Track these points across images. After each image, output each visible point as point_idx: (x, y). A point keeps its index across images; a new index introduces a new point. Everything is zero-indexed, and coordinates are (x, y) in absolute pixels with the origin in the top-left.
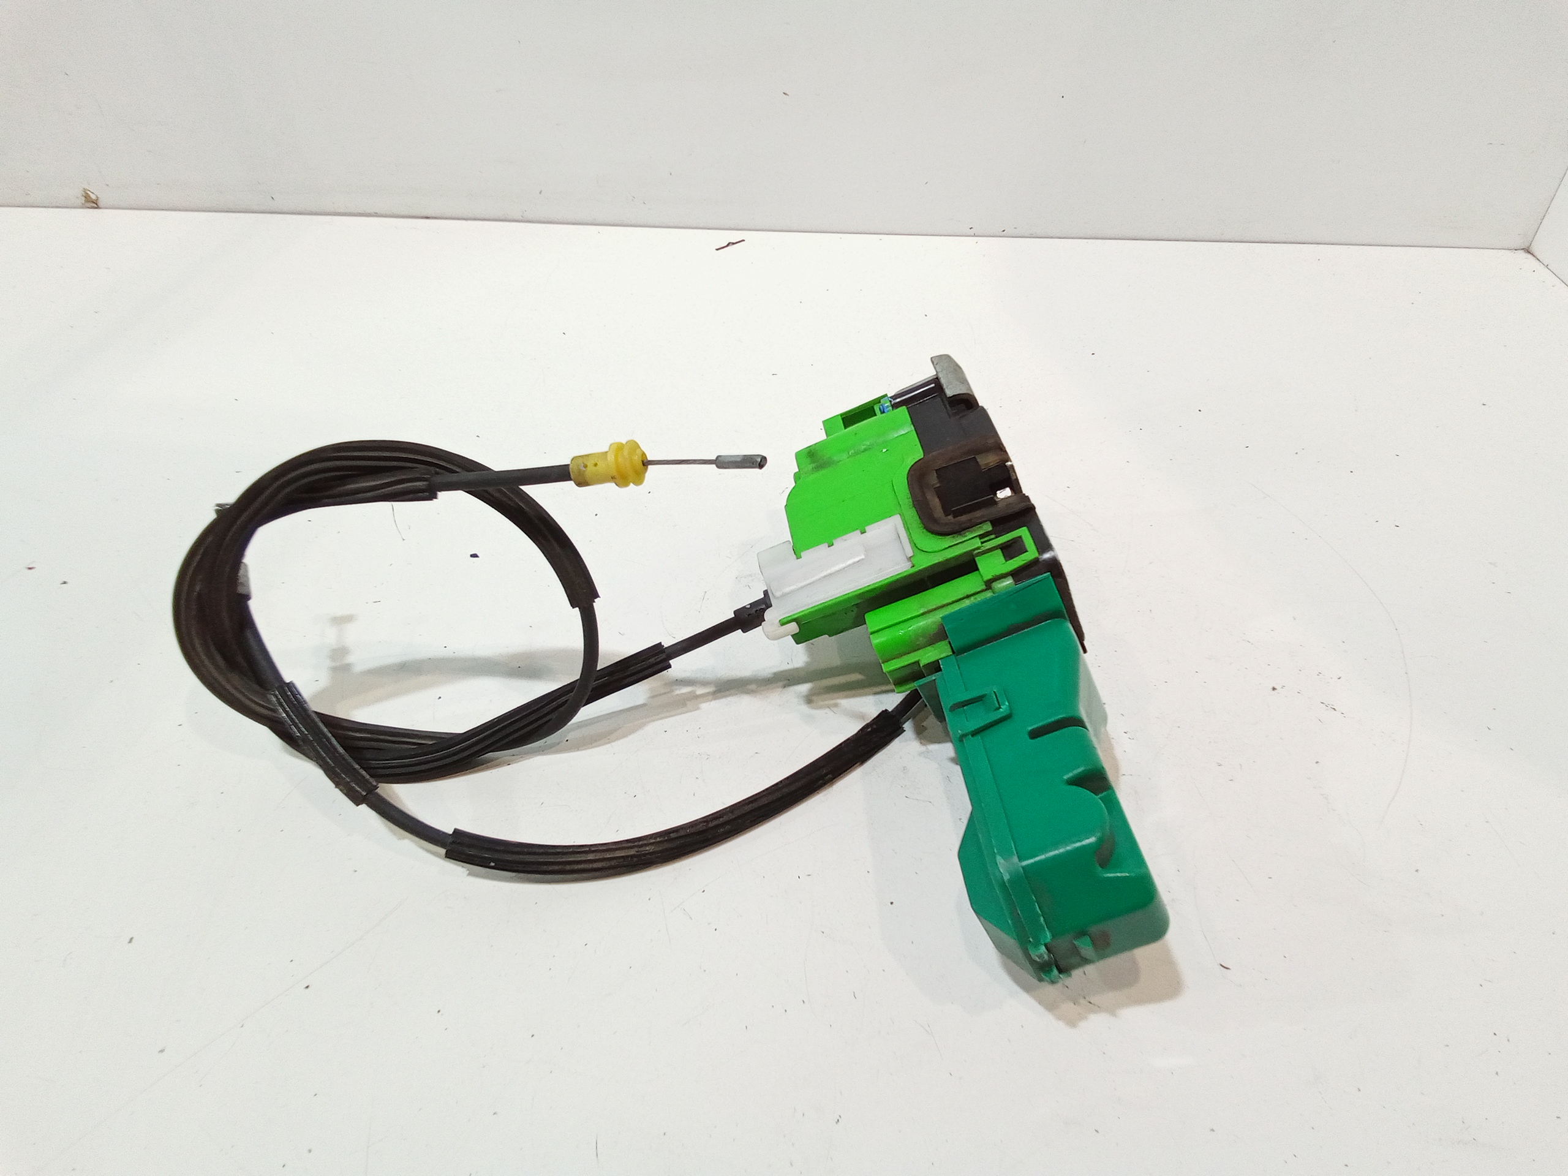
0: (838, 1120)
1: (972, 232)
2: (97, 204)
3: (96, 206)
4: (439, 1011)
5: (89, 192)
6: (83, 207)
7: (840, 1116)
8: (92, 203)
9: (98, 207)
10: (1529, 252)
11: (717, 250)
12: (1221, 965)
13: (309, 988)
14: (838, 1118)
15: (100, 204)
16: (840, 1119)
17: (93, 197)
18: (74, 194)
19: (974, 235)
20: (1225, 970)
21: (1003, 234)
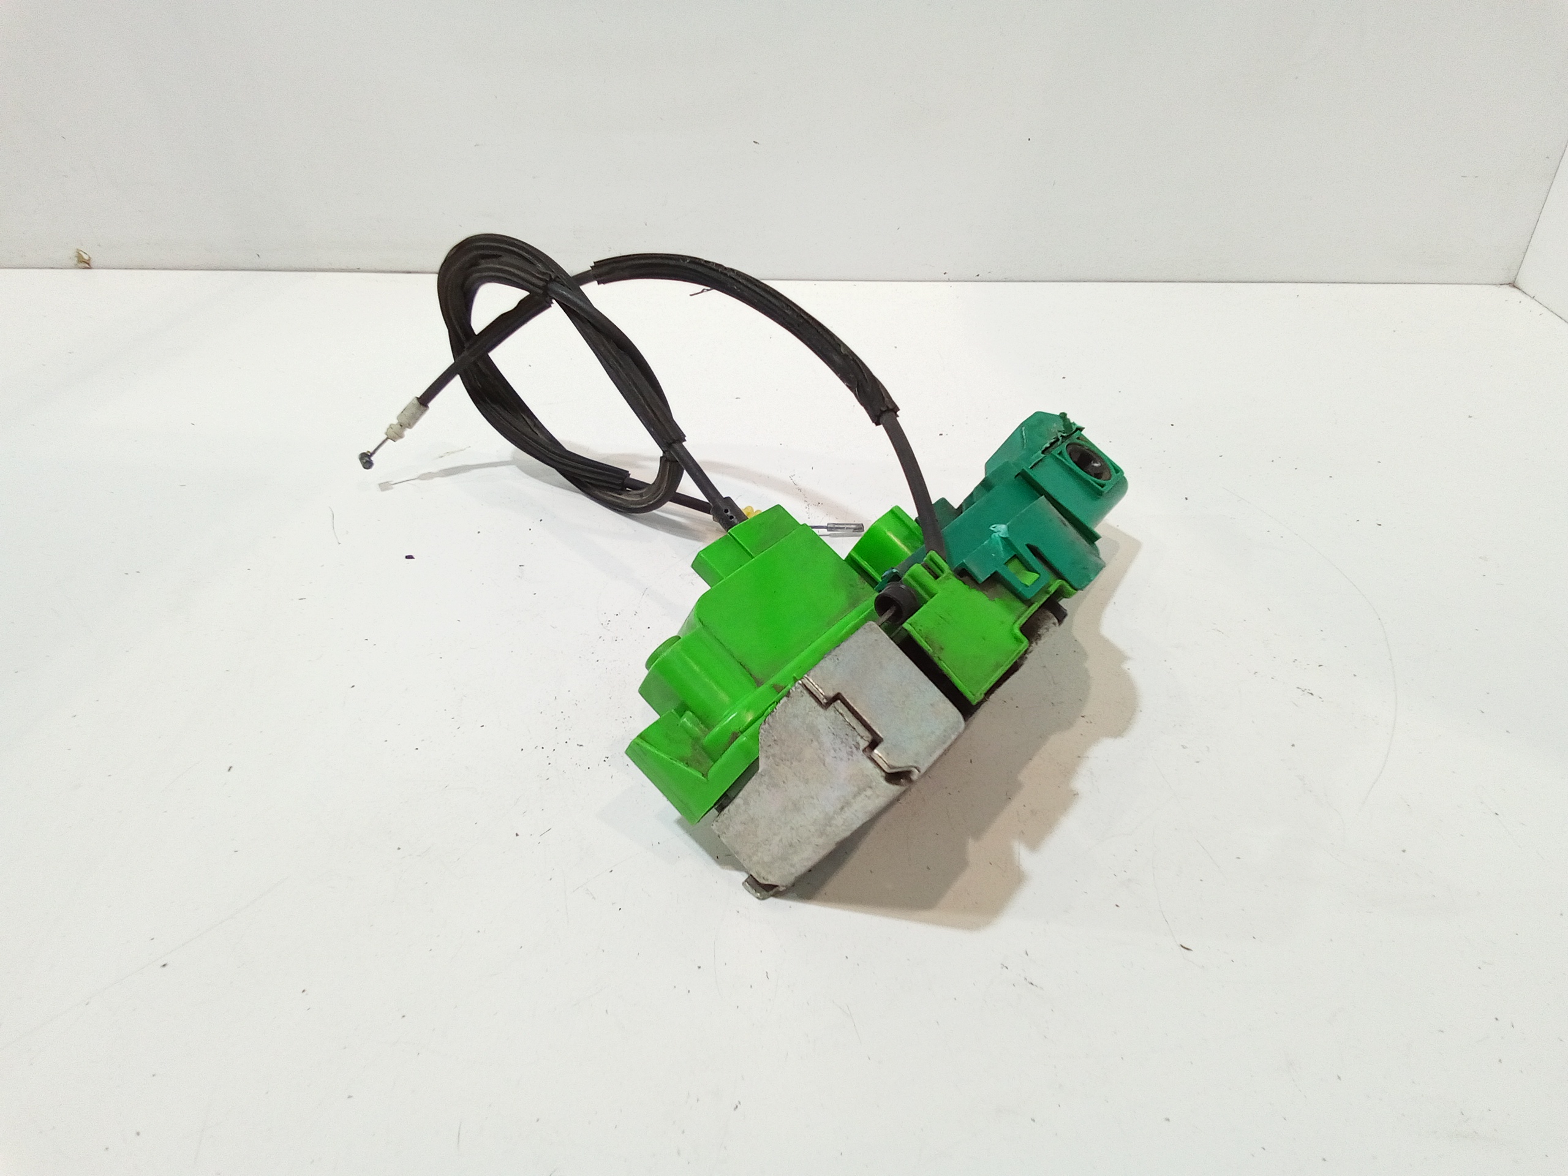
0: (737, 1107)
1: (946, 277)
2: (88, 264)
3: (87, 266)
4: (304, 991)
5: (81, 252)
6: (76, 267)
7: (740, 1103)
8: (84, 263)
9: (90, 268)
10: (1514, 286)
11: (691, 295)
12: (1182, 946)
13: (166, 967)
14: (737, 1103)
15: (92, 264)
16: (739, 1106)
17: (86, 257)
18: (68, 255)
19: (949, 281)
20: (1186, 951)
21: (978, 279)
